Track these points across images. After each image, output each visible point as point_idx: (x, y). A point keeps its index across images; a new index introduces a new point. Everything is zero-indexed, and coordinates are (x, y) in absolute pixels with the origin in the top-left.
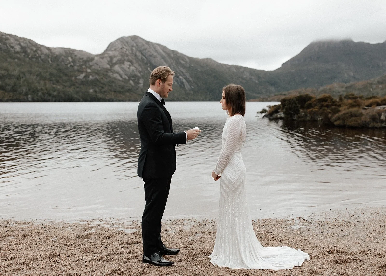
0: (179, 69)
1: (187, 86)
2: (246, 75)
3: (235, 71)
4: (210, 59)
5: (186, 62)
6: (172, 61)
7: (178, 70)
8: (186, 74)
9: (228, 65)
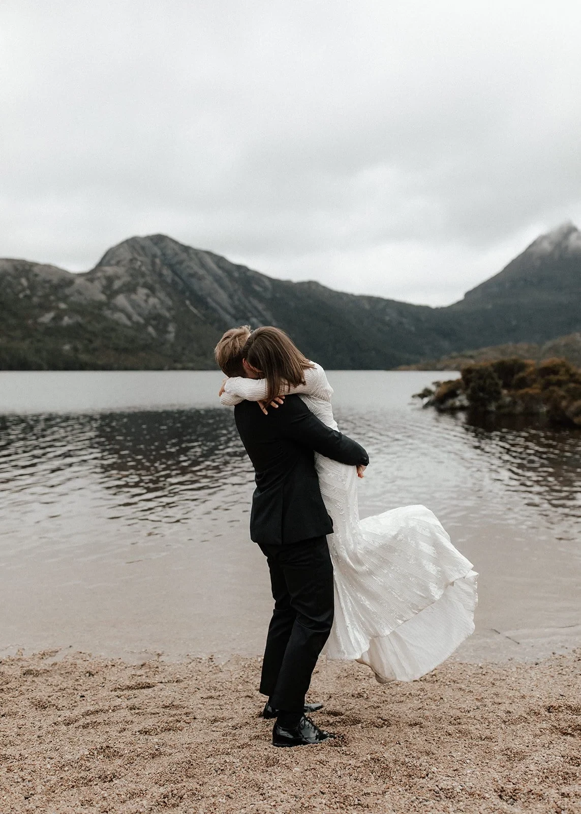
0: (250, 302)
2: (391, 316)
3: (367, 307)
4: (316, 284)
5: (265, 289)
6: (236, 287)
7: (248, 305)
8: (264, 313)
9: (352, 295)
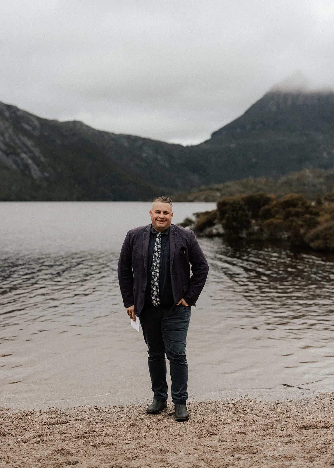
0: (20, 139)
1: (36, 172)
2: (148, 153)
3: (126, 144)
4: (81, 124)
5: (34, 127)
6: (7, 125)
7: (18, 142)
8: (33, 149)
9: (113, 134)
